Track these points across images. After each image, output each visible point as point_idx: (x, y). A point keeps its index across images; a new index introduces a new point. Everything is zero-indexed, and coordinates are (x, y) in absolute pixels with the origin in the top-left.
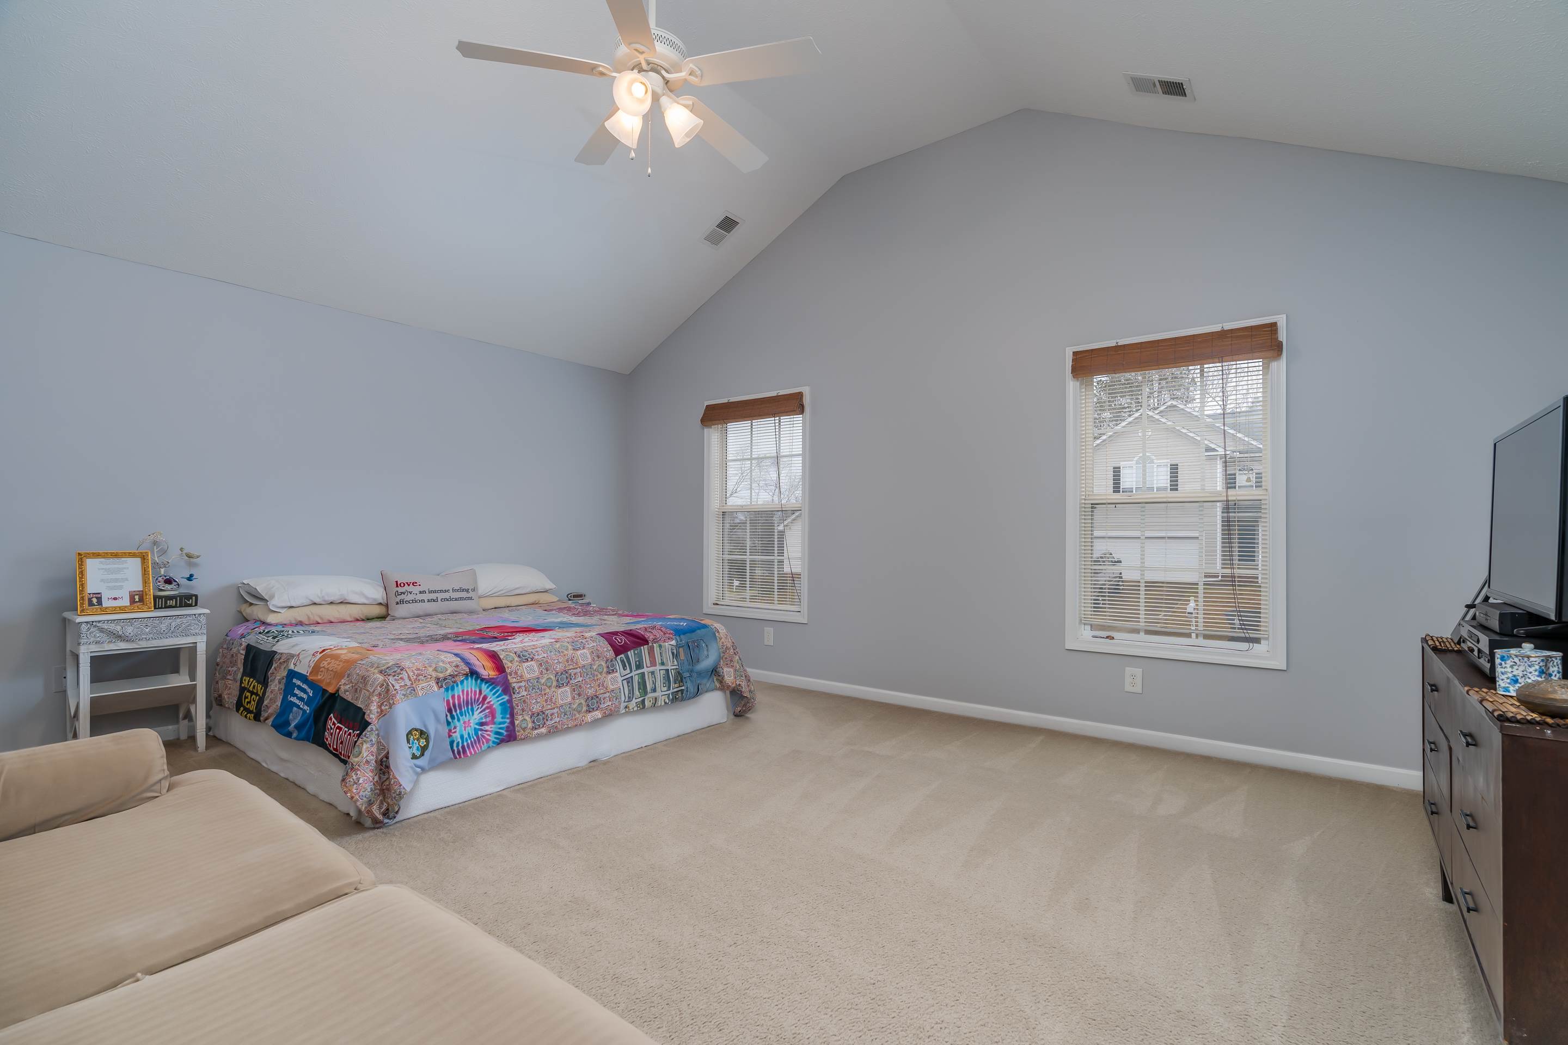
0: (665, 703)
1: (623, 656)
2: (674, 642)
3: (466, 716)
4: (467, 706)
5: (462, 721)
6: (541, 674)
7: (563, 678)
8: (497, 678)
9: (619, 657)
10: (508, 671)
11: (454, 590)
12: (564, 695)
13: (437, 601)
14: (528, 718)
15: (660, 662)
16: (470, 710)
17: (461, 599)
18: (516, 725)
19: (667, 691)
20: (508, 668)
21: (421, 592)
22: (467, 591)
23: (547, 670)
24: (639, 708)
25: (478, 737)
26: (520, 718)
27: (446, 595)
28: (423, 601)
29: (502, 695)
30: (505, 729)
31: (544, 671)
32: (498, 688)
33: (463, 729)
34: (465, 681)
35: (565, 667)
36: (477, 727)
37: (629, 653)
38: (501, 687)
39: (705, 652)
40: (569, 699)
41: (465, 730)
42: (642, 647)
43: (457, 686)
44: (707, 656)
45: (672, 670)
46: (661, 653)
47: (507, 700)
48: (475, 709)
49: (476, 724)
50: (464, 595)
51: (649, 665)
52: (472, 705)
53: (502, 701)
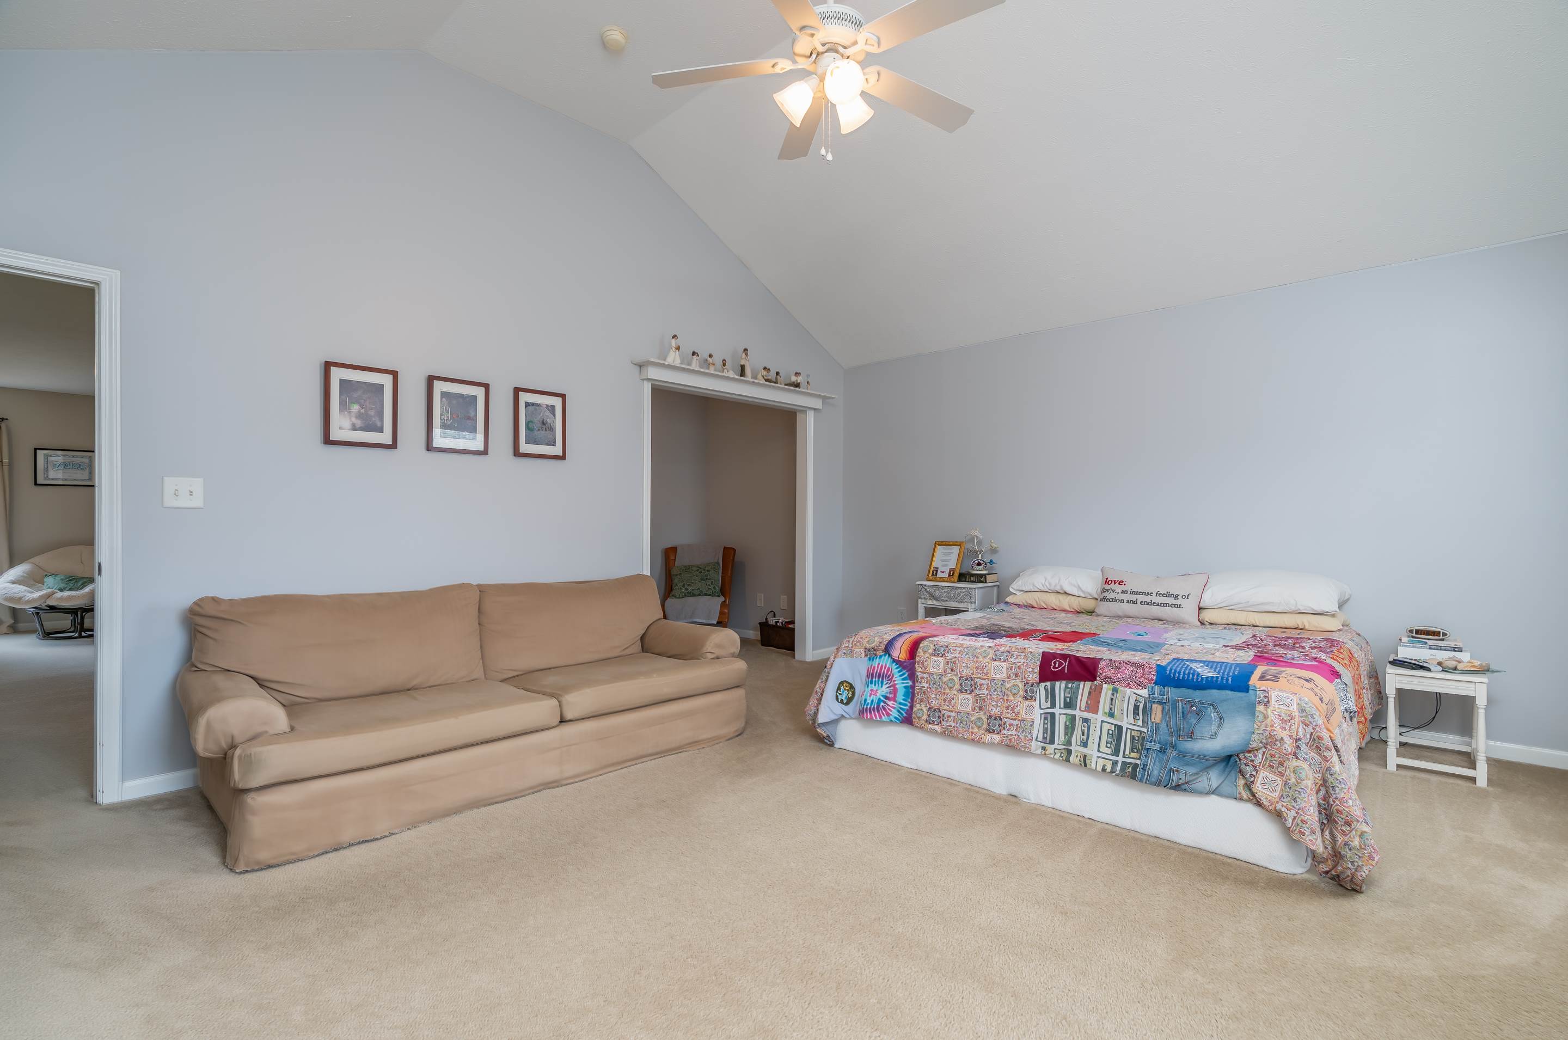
0: (1104, 770)
1: (1048, 684)
2: (1144, 692)
3: (875, 685)
4: (879, 678)
5: (870, 688)
6: (945, 673)
7: (968, 685)
8: (905, 662)
9: (1043, 684)
10: (917, 659)
11: (1158, 594)
12: (964, 702)
13: (1137, 604)
14: (925, 710)
15: (1107, 711)
16: (880, 682)
17: (1164, 605)
18: (914, 711)
19: (1111, 754)
20: (918, 656)
21: (1122, 592)
22: (1176, 597)
23: (952, 670)
24: (1061, 758)
25: (878, 707)
26: (918, 706)
27: (1148, 599)
28: (1122, 601)
29: (907, 680)
30: (906, 711)
31: (949, 671)
32: (904, 671)
33: (869, 694)
34: (883, 657)
35: (973, 673)
36: (882, 698)
37: (1057, 684)
38: (907, 671)
39: (1214, 728)
40: (969, 709)
41: (870, 696)
42: (1082, 683)
43: (876, 658)
44: (1214, 736)
45: (1129, 731)
46: (1112, 699)
47: (911, 685)
48: (885, 683)
49: (882, 696)
50: (1171, 601)
51: (1083, 708)
52: (883, 679)
53: (906, 685)
